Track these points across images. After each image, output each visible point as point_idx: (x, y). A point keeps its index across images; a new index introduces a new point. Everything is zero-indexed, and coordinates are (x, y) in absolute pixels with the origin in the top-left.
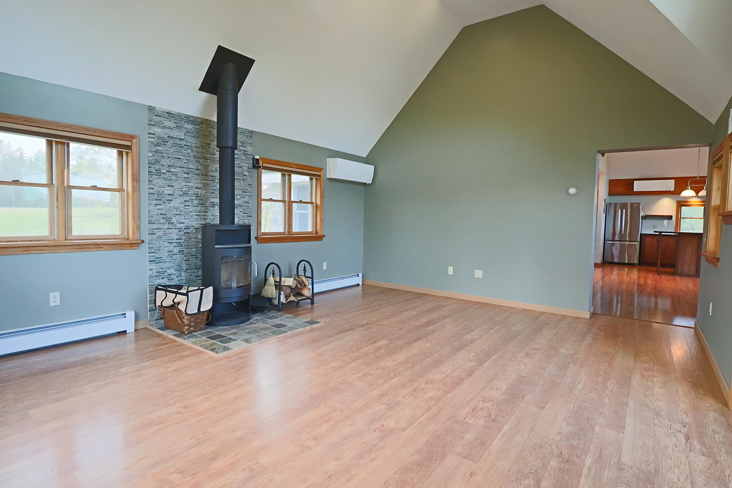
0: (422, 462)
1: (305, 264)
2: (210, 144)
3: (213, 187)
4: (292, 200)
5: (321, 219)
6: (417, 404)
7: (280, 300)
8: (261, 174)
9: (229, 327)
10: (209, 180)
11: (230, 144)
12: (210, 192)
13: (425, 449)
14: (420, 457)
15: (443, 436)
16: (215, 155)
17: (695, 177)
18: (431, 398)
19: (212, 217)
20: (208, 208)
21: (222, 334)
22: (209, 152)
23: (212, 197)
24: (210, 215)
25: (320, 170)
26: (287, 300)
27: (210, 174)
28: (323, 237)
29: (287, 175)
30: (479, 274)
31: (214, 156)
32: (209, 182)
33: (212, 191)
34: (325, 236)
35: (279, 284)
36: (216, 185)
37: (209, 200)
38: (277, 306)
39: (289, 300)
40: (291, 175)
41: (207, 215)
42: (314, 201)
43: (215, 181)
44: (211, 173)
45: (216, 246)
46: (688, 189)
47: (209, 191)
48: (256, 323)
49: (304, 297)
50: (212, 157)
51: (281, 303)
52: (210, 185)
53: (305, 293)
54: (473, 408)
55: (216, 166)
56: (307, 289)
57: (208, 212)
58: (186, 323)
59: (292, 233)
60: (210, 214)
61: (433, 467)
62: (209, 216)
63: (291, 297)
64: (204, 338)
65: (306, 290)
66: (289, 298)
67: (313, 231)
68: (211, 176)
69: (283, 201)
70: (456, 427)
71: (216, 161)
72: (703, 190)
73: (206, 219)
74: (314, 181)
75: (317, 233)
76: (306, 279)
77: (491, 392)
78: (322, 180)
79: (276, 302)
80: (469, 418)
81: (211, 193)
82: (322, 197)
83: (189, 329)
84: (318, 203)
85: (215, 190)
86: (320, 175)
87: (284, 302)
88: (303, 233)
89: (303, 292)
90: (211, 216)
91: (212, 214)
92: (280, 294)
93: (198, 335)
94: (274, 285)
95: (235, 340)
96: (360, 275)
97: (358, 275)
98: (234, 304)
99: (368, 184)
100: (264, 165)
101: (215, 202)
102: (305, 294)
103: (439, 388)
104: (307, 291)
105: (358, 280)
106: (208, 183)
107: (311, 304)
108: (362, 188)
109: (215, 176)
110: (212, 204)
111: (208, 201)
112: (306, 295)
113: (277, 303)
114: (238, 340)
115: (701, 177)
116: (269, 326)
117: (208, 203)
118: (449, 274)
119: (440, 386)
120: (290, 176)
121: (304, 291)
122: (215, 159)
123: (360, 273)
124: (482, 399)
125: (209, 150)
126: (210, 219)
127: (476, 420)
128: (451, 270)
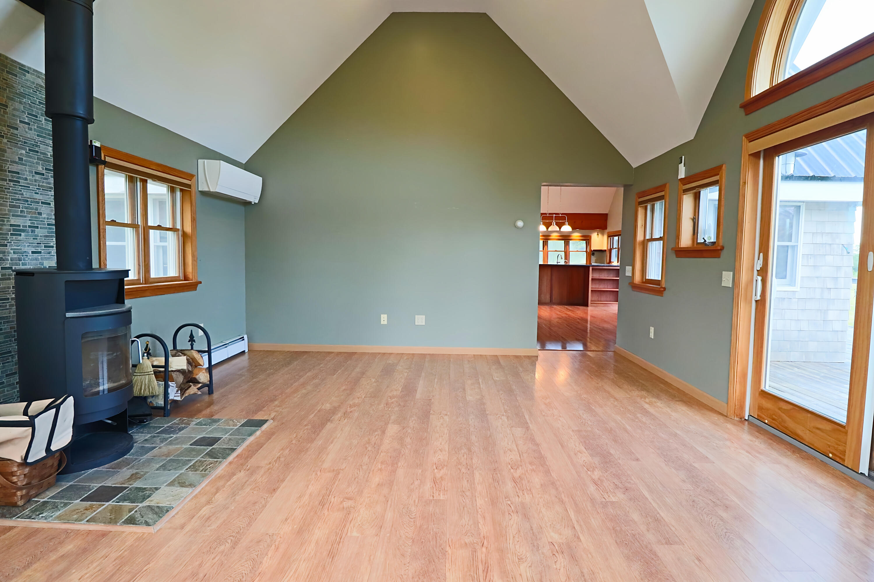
0: (426, 569)
1: (192, 331)
2: (7, 106)
3: (15, 193)
4: (150, 223)
5: (193, 256)
6: (369, 499)
7: (168, 398)
8: (103, 175)
9: (106, 466)
10: (6, 180)
11: (81, 111)
12: (9, 203)
13: (417, 550)
14: (419, 563)
15: (425, 527)
16: (17, 129)
17: (546, 214)
18: (380, 485)
19: (16, 256)
20: (7, 237)
21: (109, 483)
22: (6, 122)
23: (13, 216)
24: (12, 251)
25: (190, 176)
26: (183, 395)
27: (8, 168)
28: (197, 285)
29: (138, 180)
30: (420, 320)
31: (16, 132)
32: (7, 183)
33: (12, 202)
34: (201, 283)
35: (164, 369)
36: (21, 191)
37: (8, 221)
38: (164, 408)
39: (187, 395)
40: (146, 181)
41: (4, 252)
42: (179, 226)
43: (19, 182)
44: (10, 165)
45: (68, 315)
46: (566, 224)
47: (7, 202)
48: (155, 448)
49: (200, 385)
50: (12, 133)
51: (170, 402)
52: (9, 189)
53: (201, 377)
54: (433, 481)
55: (19, 153)
56: (202, 371)
57: (6, 246)
58: (19, 484)
59: (151, 280)
60: (11, 249)
61: (441, 569)
62: (9, 253)
63: (191, 388)
64: (77, 504)
65: (201, 373)
66: (187, 391)
67: (179, 276)
68: (9, 172)
69: (133, 226)
70: (431, 510)
71: (19, 141)
72: (552, 226)
73: (4, 260)
74: (178, 194)
75: (186, 279)
76: (200, 355)
77: (437, 455)
78: (193, 194)
79: (161, 402)
80: (437, 494)
81: (11, 206)
82: (194, 220)
83: (28, 493)
84: (188, 229)
85: (19, 200)
86: (190, 185)
87: (179, 399)
88: (170, 279)
89: (197, 377)
90: (14, 253)
91: (15, 249)
92: (166, 387)
93: (50, 500)
94: (153, 373)
95: (157, 489)
96: (246, 337)
97: (243, 337)
98: (110, 422)
99: (253, 203)
100: (108, 159)
101: (19, 226)
102: (200, 379)
103: (381, 470)
104: (203, 374)
105: (243, 346)
106: (5, 186)
107: (209, 394)
108: (242, 208)
109: (18, 173)
110: (14, 230)
111: (5, 223)
112: (201, 381)
113: (163, 403)
114: (162, 487)
115: (550, 214)
116: (188, 446)
117: (5, 227)
118: (382, 323)
119: (380, 467)
120: (144, 182)
121: (199, 374)
122: (18, 137)
123: (245, 334)
124: (435, 467)
125: (4, 117)
126: (11, 260)
127: (445, 493)
128: (384, 319)
